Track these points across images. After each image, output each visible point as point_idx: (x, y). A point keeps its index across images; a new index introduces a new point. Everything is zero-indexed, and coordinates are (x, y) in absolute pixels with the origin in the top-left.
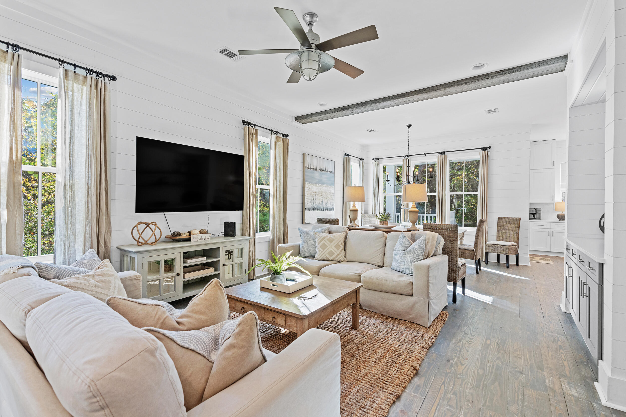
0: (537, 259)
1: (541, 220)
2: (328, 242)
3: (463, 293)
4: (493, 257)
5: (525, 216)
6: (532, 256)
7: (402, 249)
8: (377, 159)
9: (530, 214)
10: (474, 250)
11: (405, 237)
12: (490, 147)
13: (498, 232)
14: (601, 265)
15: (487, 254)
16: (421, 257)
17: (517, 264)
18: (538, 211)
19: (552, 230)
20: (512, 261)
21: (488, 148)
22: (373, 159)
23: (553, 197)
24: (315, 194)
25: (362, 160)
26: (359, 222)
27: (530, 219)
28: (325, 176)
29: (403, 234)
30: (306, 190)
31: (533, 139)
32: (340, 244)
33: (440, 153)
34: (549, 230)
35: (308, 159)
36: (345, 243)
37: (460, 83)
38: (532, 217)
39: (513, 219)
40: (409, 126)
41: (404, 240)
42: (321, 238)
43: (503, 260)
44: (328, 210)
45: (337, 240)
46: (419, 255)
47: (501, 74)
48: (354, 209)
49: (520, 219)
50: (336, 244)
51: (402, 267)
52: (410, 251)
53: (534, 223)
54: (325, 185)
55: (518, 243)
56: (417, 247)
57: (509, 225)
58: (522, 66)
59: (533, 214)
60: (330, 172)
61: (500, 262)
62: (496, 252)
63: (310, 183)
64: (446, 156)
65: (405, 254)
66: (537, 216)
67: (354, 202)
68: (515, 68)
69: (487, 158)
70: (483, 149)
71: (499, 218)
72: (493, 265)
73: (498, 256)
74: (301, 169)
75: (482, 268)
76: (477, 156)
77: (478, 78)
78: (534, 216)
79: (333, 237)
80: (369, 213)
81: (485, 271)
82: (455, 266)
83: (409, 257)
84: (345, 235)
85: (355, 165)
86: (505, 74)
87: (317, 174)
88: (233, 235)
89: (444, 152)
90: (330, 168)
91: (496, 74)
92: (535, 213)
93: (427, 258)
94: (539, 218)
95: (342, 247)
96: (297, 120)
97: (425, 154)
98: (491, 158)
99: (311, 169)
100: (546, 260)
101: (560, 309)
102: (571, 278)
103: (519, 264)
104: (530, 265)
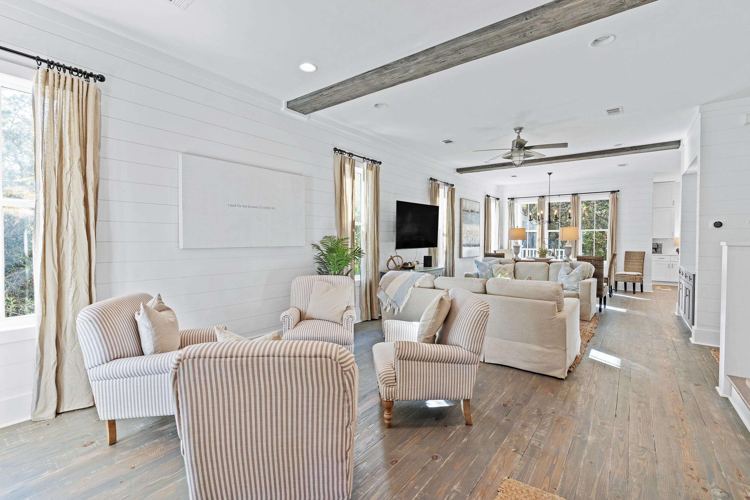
0: (658, 288)
1: (662, 253)
2: (503, 270)
3: (605, 307)
4: (621, 285)
5: (649, 250)
6: (654, 286)
7: (565, 273)
8: (512, 199)
9: (653, 248)
10: (607, 278)
11: (566, 266)
12: (618, 191)
13: (625, 264)
14: (694, 275)
15: (616, 282)
16: (581, 279)
17: (642, 291)
18: (659, 246)
19: (672, 263)
20: (638, 289)
21: (617, 191)
22: (509, 199)
23: (673, 233)
24: (468, 232)
25: (498, 199)
26: (520, 256)
27: (653, 253)
28: (474, 216)
29: (565, 264)
30: (463, 229)
31: (655, 181)
32: (511, 272)
33: (573, 194)
34: (669, 263)
35: (464, 202)
36: (514, 271)
37: (603, 153)
38: (654, 251)
39: (639, 253)
40: (550, 174)
41: (566, 268)
42: (497, 268)
43: (630, 288)
44: (476, 246)
45: (509, 269)
46: (580, 277)
47: (634, 149)
48: (517, 245)
49: (645, 253)
50: (509, 272)
51: (567, 286)
52: (573, 275)
53: (656, 256)
54: (474, 224)
55: (642, 273)
56: (578, 272)
57: (635, 258)
58: (649, 145)
59: (655, 248)
60: (477, 212)
61: (627, 290)
62: (623, 281)
63: (465, 223)
64: (579, 197)
65: (569, 277)
66: (659, 250)
67: (517, 240)
68: (643, 146)
69: (616, 201)
70: (612, 192)
71: (626, 252)
72: (621, 292)
73: (625, 284)
74: (459, 212)
75: (613, 294)
76: (607, 197)
77: (616, 151)
78: (656, 250)
79: (506, 267)
80: (504, 248)
81: (615, 296)
82: (601, 286)
83: (573, 279)
84: (514, 265)
85: (493, 204)
86: (637, 149)
87: (469, 215)
88: (431, 266)
89: (577, 194)
90: (477, 210)
91: (630, 149)
92: (656, 247)
93: (584, 279)
94: (661, 252)
95: (513, 273)
96: (459, 171)
97: (559, 195)
98: (619, 200)
99: (466, 211)
100: (666, 288)
101: (675, 315)
102: (681, 290)
103: (643, 291)
104: (652, 291)
